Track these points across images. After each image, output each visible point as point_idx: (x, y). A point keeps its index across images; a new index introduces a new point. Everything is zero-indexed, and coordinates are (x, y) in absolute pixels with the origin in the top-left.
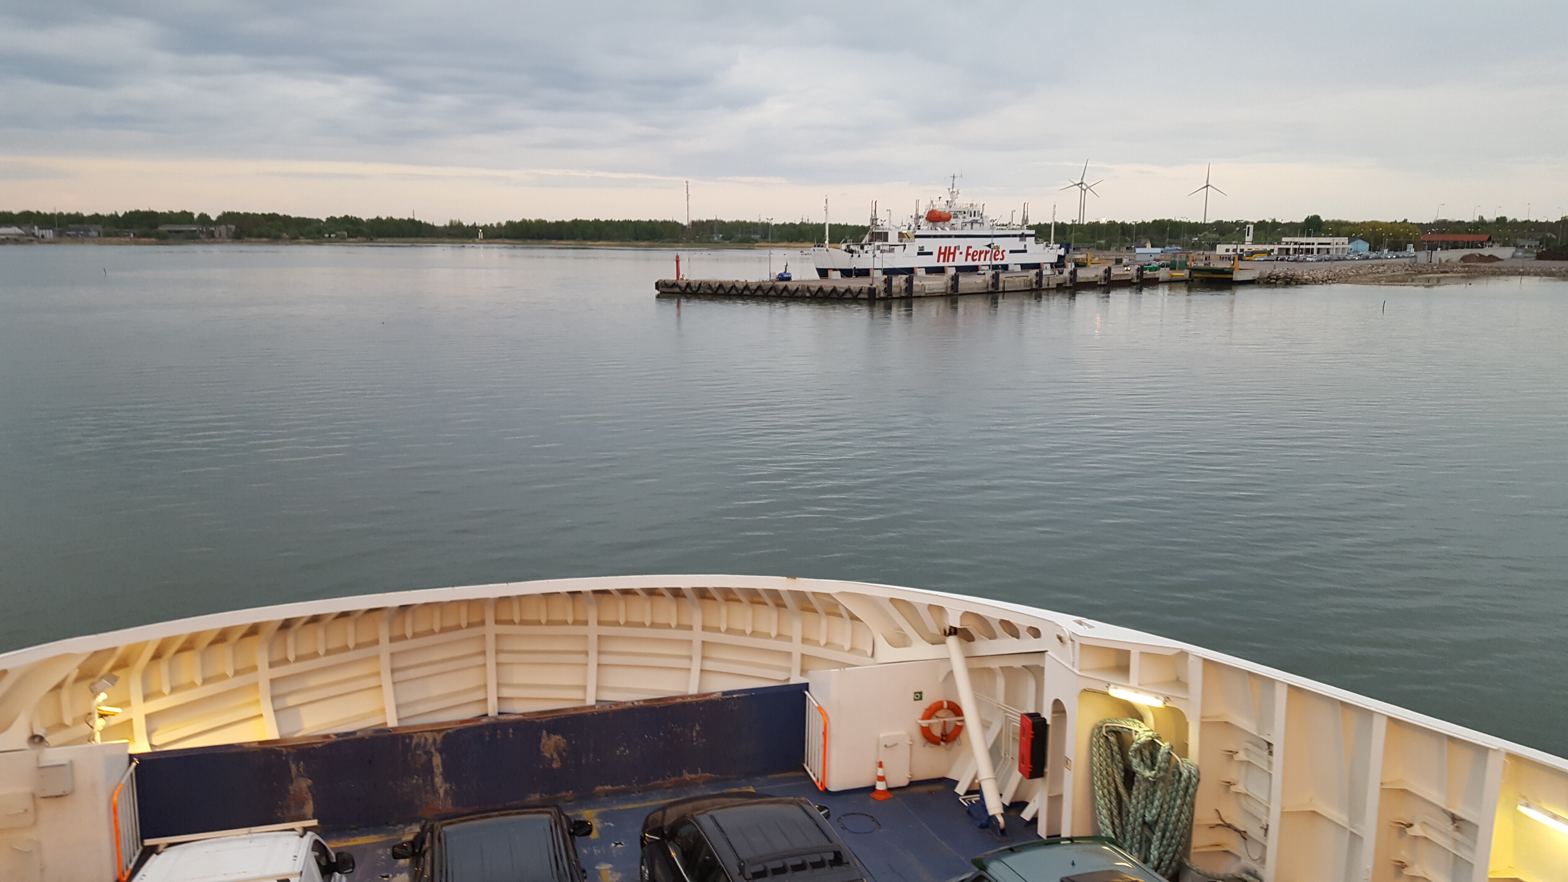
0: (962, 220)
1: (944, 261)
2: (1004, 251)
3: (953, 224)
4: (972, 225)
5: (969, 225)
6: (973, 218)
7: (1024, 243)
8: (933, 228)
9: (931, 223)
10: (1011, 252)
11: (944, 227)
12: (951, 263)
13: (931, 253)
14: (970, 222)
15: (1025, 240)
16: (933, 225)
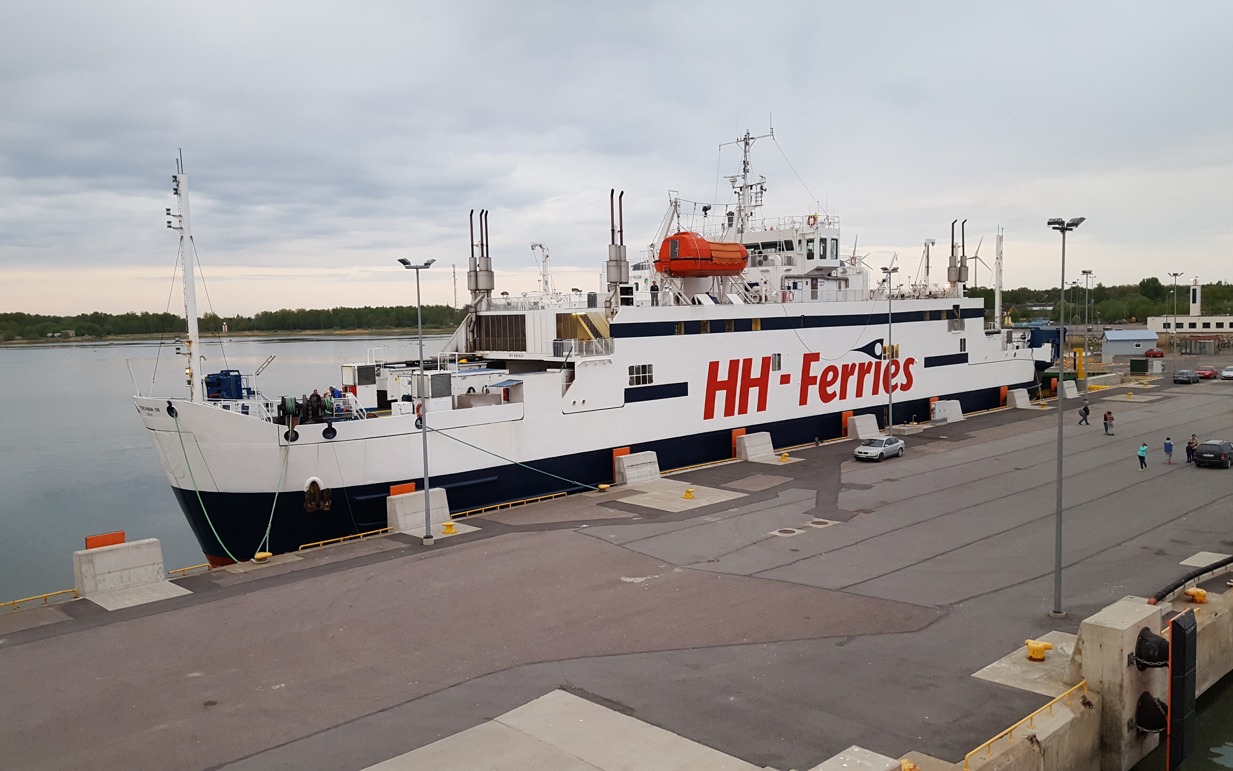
0: (782, 271)
1: (729, 412)
2: (910, 361)
3: (752, 285)
4: (814, 286)
5: (805, 287)
6: (817, 262)
7: (962, 334)
8: (684, 298)
9: (678, 281)
10: (930, 362)
11: (723, 295)
12: (753, 417)
13: (680, 390)
14: (806, 276)
15: (962, 327)
16: (685, 285)
